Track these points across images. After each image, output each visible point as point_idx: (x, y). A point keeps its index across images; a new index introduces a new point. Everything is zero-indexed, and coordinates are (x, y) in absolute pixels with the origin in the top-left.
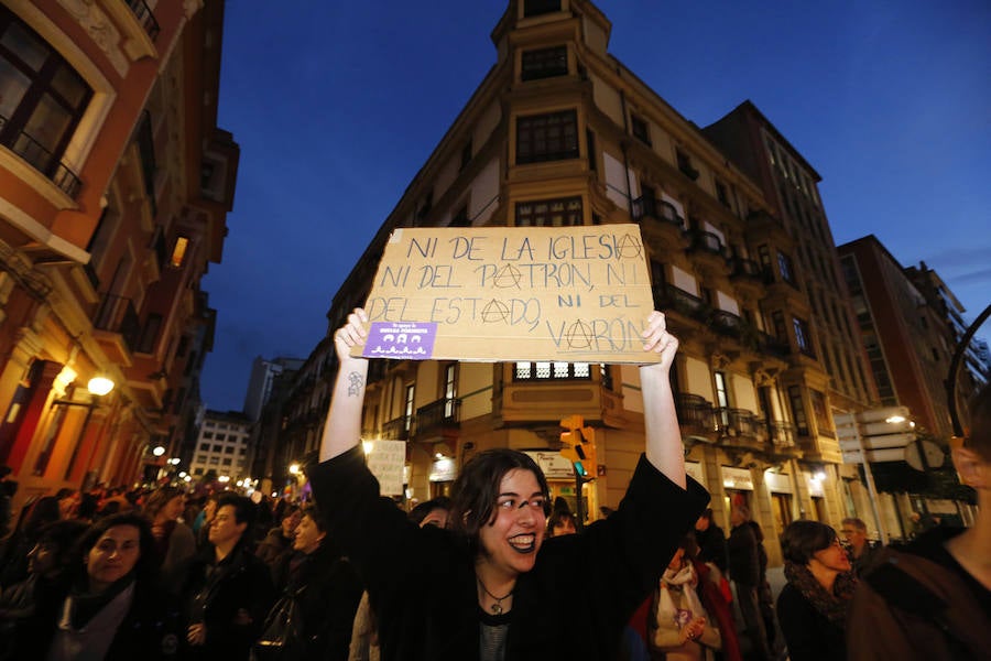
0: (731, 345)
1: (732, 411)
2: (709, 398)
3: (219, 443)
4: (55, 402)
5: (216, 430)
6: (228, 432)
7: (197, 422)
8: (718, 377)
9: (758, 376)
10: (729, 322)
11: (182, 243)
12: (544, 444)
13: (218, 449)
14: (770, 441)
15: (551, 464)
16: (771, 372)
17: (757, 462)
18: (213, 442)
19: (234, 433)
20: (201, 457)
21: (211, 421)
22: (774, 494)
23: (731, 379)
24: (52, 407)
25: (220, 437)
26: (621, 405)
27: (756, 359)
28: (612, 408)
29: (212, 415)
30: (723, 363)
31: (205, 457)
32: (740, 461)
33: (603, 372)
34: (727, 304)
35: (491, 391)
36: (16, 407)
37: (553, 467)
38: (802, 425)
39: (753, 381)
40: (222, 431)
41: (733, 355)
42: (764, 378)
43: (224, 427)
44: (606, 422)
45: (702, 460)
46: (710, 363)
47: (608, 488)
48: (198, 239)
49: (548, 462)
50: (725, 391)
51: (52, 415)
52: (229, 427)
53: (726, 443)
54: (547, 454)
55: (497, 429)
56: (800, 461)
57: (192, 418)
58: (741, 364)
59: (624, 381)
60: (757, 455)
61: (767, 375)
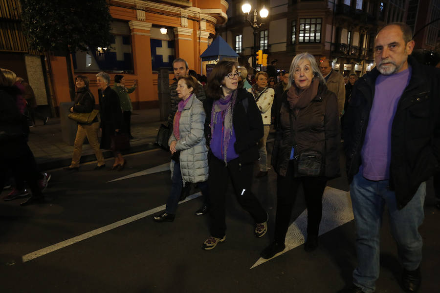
0: (356, 22)
1: (351, 45)
2: (346, 43)
8: (349, 33)
9: (362, 31)
14: (360, 55)
16: (366, 29)
17: (354, 62)
22: (356, 71)
23: (353, 33)
26: (324, 48)
27: (363, 25)
30: (352, 28)
32: (350, 62)
35: (286, 44)
38: (371, 48)
39: (360, 33)
41: (356, 25)
45: (340, 63)
46: (348, 29)
50: (350, 38)
53: (348, 57)
56: (366, 60)
58: (358, 27)
59: (326, 41)
60: (355, 59)
61: (365, 30)
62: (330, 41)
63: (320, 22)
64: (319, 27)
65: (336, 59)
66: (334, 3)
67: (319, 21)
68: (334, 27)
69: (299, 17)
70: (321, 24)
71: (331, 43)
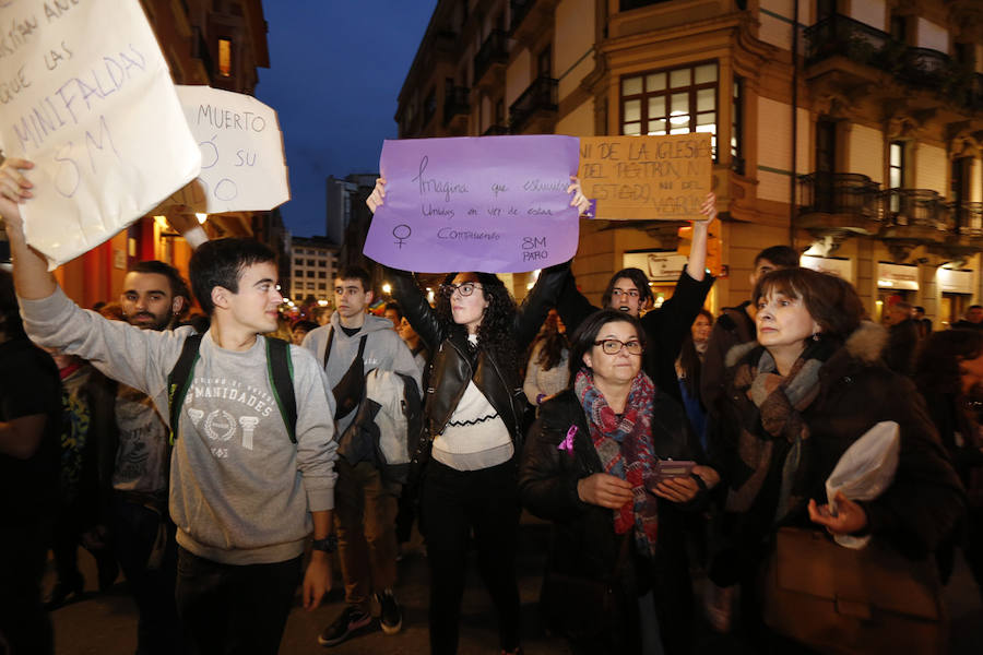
0: (924, 100)
1: (906, 193)
2: (877, 177)
3: (311, 269)
4: (163, 235)
5: (305, 257)
6: (317, 258)
7: (286, 249)
8: (895, 150)
9: (958, 142)
10: (929, 64)
11: (224, 45)
12: (656, 244)
13: (311, 274)
14: (956, 231)
15: (664, 266)
17: (930, 256)
18: (305, 268)
19: (323, 258)
20: (297, 283)
21: (299, 248)
22: (946, 294)
23: (915, 149)
24: (161, 240)
25: (311, 263)
26: (755, 193)
27: (961, 119)
28: (743, 197)
29: (298, 241)
30: (906, 127)
31: (301, 283)
32: (906, 255)
33: (733, 152)
34: (932, 37)
36: (132, 242)
37: (666, 269)
39: (949, 150)
40: (312, 257)
41: (923, 116)
42: (967, 145)
43: (311, 253)
44: (734, 215)
45: (855, 257)
46: (886, 131)
47: (731, 290)
48: (240, 38)
49: (661, 263)
50: (902, 168)
51: (163, 248)
52: (317, 252)
53: (891, 234)
54: (659, 255)
55: (601, 230)
57: (281, 247)
58: (934, 128)
59: (760, 163)
60: (933, 247)
61: (972, 141)
62: (787, 168)
63: (713, 79)
64: (706, 102)
65: (829, 241)
66: (795, 23)
67: (706, 75)
68: (802, 114)
69: (616, 72)
70: (715, 85)
71: (793, 174)
